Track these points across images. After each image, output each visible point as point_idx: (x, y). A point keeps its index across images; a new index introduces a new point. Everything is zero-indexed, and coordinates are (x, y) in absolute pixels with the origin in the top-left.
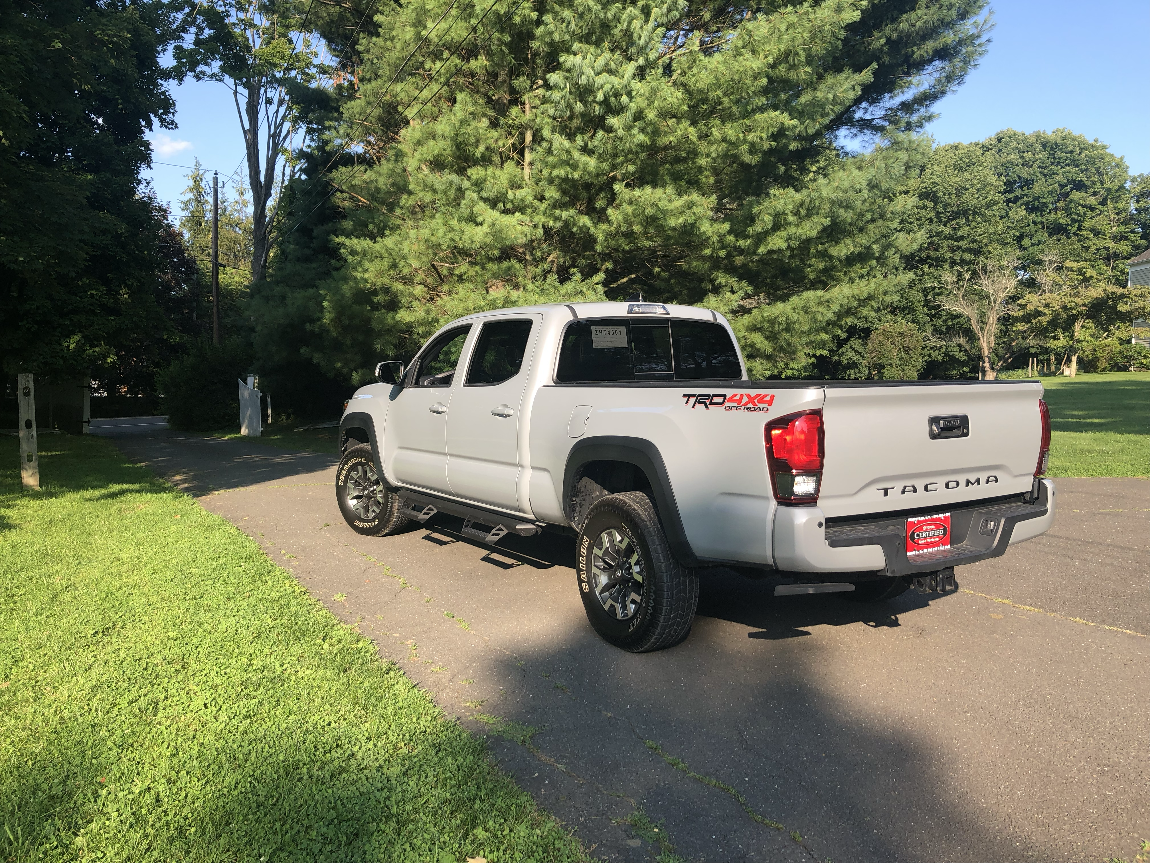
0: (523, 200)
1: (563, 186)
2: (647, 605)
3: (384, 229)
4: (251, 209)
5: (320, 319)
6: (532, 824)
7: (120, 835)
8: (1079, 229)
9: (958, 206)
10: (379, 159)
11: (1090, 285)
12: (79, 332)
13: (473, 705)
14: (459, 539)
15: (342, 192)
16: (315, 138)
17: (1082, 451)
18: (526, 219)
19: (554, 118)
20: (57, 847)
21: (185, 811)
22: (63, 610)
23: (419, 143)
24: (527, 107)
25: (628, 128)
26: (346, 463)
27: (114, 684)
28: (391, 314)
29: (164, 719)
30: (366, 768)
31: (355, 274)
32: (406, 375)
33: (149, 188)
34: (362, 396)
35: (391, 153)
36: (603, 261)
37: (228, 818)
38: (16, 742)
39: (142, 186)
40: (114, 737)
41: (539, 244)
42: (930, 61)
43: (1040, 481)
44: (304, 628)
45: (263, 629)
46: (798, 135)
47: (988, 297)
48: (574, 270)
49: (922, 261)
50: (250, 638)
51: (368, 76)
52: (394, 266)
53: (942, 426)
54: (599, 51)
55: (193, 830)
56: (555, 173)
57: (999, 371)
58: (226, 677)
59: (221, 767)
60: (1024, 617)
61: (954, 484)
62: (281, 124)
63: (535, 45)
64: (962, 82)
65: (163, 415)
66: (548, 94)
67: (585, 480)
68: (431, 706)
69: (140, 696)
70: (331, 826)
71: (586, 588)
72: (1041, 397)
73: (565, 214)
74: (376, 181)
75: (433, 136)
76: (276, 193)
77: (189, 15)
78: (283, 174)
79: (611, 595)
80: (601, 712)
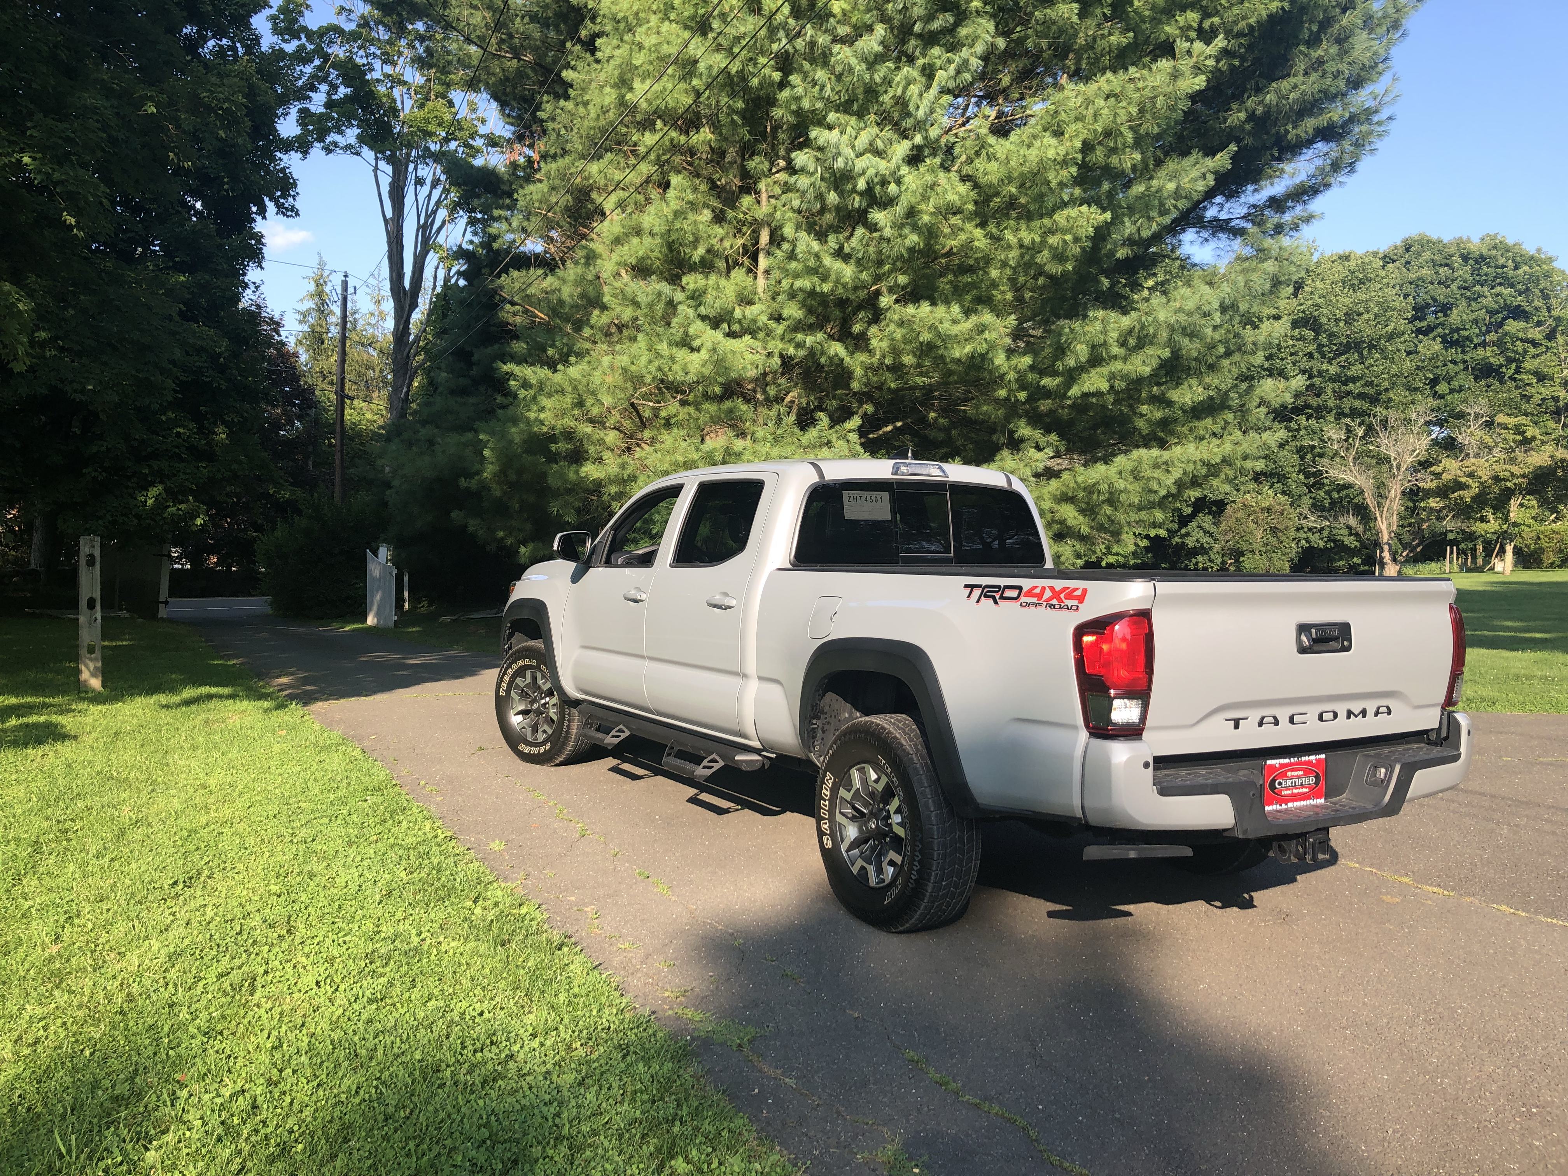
0: (754, 321)
1: (809, 302)
2: (911, 868)
3: (568, 355)
4: (390, 324)
5: (478, 473)
6: (749, 1156)
7: (204, 1151)
8: (1518, 371)
9: (1348, 336)
10: (563, 262)
11: (1532, 449)
12: (160, 483)
13: (673, 995)
14: (657, 772)
15: (513, 304)
16: (479, 231)
17: (1517, 677)
18: (757, 344)
19: (799, 212)
20: (121, 1163)
21: (290, 1122)
22: (131, 852)
23: (617, 241)
24: (764, 196)
25: (898, 226)
26: (509, 666)
27: (198, 952)
28: (573, 468)
29: (264, 1000)
30: (529, 1073)
31: (527, 414)
32: (593, 551)
33: (257, 294)
34: (534, 577)
35: (580, 253)
36: (861, 404)
37: (346, 1132)
38: (69, 1024)
39: (248, 292)
40: (198, 1021)
41: (774, 378)
42: (1310, 142)
43: (1450, 714)
44: (449, 885)
45: (395, 885)
46: (1128, 239)
47: (1388, 460)
48: (821, 415)
49: (1297, 410)
50: (378, 897)
51: (552, 152)
52: (580, 404)
53: (1314, 636)
54: (862, 125)
55: (300, 1147)
56: (798, 284)
57: (1403, 564)
58: (345, 947)
59: (337, 1065)
60: (1429, 902)
61: (1330, 716)
62: (434, 212)
63: (777, 113)
64: (1352, 171)
65: (263, 595)
66: (792, 180)
67: (830, 697)
68: (617, 994)
69: (232, 969)
70: (482, 1149)
71: (828, 843)
72: (1451, 600)
73: (809, 340)
74: (559, 290)
75: (638, 232)
76: (424, 302)
77: (320, 68)
78: (435, 277)
79: (862, 853)
80: (845, 1011)
